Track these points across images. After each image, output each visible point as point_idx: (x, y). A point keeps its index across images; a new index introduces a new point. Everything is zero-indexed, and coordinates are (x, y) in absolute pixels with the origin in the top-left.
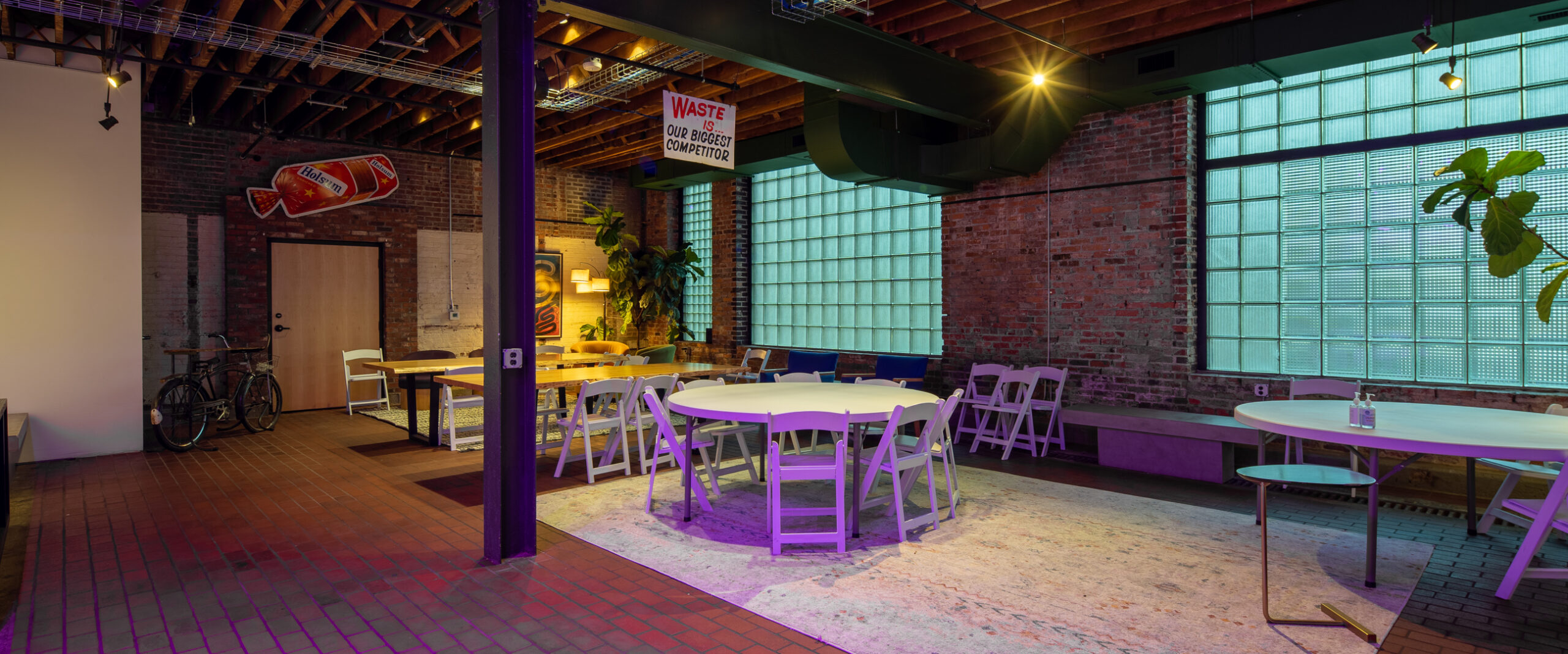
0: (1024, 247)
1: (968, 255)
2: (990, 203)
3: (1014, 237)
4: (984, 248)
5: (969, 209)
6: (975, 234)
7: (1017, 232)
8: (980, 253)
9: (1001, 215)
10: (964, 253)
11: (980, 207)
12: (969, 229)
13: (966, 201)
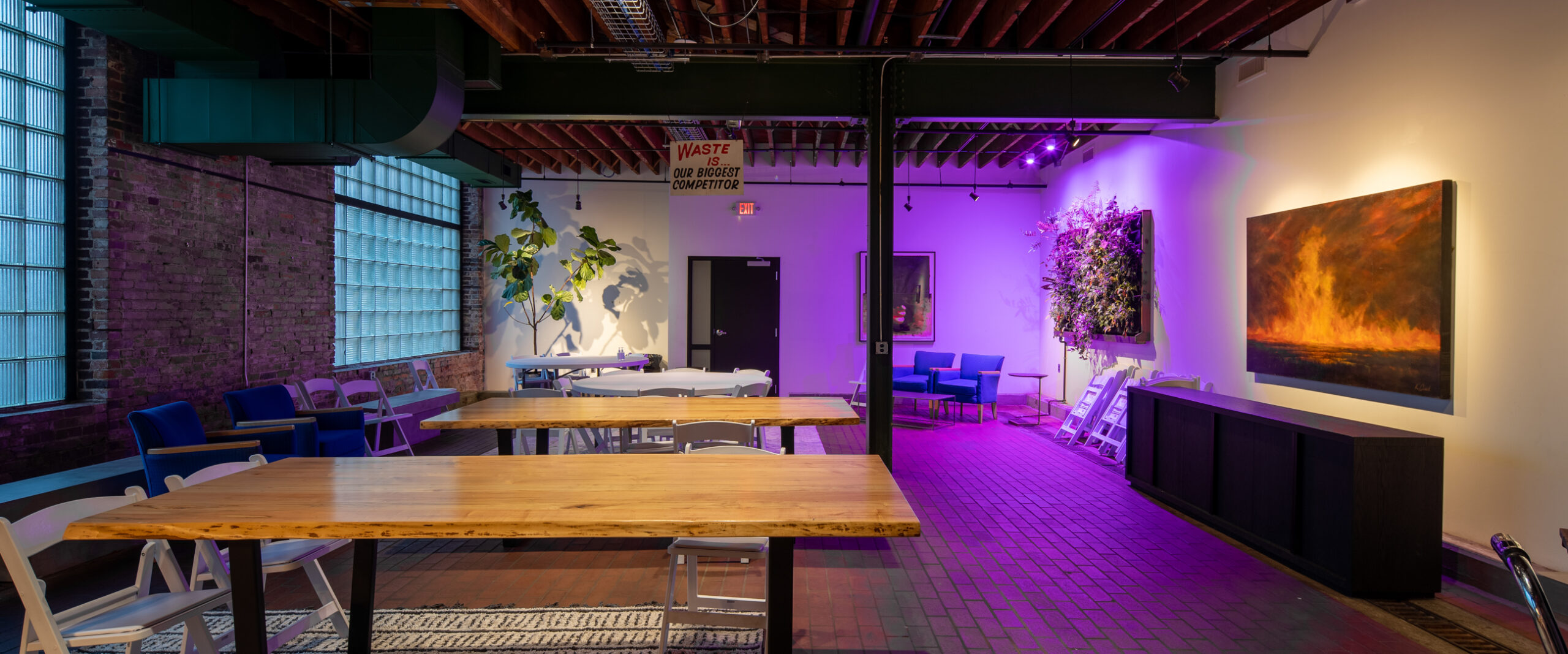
0: (221, 241)
1: (153, 239)
2: (183, 172)
3: (211, 227)
4: (174, 233)
5: (153, 172)
6: (162, 211)
7: (212, 220)
8: (170, 240)
9: (196, 193)
10: (145, 236)
11: (168, 173)
12: (153, 201)
13: (150, 158)
